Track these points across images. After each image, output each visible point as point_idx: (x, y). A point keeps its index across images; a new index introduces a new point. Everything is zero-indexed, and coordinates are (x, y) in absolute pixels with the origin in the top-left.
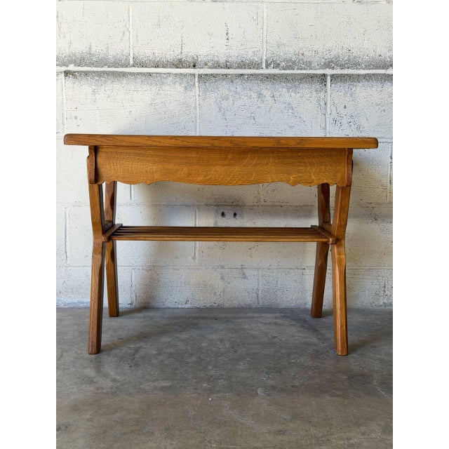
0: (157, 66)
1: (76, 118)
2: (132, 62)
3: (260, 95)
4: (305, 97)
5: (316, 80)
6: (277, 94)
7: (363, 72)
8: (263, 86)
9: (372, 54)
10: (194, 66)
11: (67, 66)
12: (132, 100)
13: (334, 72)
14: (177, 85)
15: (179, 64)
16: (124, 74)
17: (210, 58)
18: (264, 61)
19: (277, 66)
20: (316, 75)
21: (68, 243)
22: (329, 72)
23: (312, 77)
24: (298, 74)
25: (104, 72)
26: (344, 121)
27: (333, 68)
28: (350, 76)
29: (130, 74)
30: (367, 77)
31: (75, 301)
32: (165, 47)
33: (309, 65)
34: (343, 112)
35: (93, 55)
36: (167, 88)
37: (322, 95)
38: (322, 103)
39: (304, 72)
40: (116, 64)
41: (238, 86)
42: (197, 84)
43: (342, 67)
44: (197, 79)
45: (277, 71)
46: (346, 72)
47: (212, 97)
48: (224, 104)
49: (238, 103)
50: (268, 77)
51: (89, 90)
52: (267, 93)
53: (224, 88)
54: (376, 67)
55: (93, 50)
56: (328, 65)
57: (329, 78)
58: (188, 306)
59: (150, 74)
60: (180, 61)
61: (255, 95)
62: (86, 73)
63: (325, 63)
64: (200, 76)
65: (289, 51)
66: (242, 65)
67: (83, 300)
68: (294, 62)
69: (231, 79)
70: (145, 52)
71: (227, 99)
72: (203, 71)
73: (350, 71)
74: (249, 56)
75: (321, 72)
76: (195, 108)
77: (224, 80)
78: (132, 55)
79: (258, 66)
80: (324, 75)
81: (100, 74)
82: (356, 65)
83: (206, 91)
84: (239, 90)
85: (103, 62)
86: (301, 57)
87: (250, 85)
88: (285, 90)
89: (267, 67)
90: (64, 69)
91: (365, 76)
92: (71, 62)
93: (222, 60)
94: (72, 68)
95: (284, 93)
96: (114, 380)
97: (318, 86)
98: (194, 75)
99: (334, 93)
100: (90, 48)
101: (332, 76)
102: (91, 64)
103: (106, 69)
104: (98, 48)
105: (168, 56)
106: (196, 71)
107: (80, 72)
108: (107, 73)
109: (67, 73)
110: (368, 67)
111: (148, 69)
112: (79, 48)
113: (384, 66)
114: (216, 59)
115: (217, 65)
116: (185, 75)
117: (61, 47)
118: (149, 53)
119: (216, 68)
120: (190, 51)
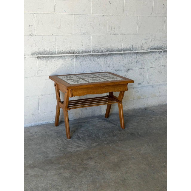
0: (64, 54)
1: (41, 70)
2: (57, 53)
3: (91, 60)
4: (102, 60)
6: (95, 60)
7: (115, 53)
8: (91, 58)
9: (117, 48)
10: (74, 53)
11: (38, 55)
12: (57, 64)
14: (69, 59)
15: (69, 53)
16: (54, 57)
19: (95, 52)
21: (39, 107)
22: (107, 53)
23: (103, 54)
24: (100, 54)
25: (49, 56)
26: (111, 66)
29: (56, 56)
31: (41, 123)
32: (65, 48)
33: (102, 51)
34: (110, 63)
35: (46, 52)
36: (66, 60)
37: (105, 59)
38: (106, 61)
40: (52, 54)
41: (85, 58)
42: (74, 58)
43: (110, 52)
44: (74, 57)
45: (95, 53)
47: (78, 61)
48: (82, 63)
49: (85, 63)
50: (92, 55)
51: (45, 62)
52: (92, 60)
53: (82, 59)
54: (118, 51)
56: (107, 51)
57: (107, 55)
58: (73, 119)
59: (62, 56)
61: (89, 60)
62: (44, 57)
64: (75, 56)
65: (98, 48)
66: (86, 52)
68: (99, 51)
69: (83, 56)
71: (82, 62)
72: (76, 54)
73: (112, 53)
74: (88, 50)
75: (105, 53)
76: (74, 65)
77: (81, 57)
78: (57, 51)
79: (89, 52)
80: (106, 54)
81: (48, 57)
82: (113, 51)
85: (48, 53)
86: (100, 49)
87: (88, 58)
89: (92, 52)
90: (37, 56)
93: (81, 51)
94: (39, 56)
95: (97, 59)
97: (104, 57)
98: (73, 56)
99: (108, 58)
100: (45, 50)
101: (108, 54)
102: (45, 54)
103: (49, 55)
104: (47, 50)
105: (66, 51)
107: (42, 57)
109: (38, 57)
110: (116, 51)
111: (61, 55)
112: (42, 50)
113: (120, 51)
114: (79, 51)
115: (80, 53)
116: (71, 56)
117: (36, 50)
118: (61, 50)
119: (79, 53)
120: (72, 49)
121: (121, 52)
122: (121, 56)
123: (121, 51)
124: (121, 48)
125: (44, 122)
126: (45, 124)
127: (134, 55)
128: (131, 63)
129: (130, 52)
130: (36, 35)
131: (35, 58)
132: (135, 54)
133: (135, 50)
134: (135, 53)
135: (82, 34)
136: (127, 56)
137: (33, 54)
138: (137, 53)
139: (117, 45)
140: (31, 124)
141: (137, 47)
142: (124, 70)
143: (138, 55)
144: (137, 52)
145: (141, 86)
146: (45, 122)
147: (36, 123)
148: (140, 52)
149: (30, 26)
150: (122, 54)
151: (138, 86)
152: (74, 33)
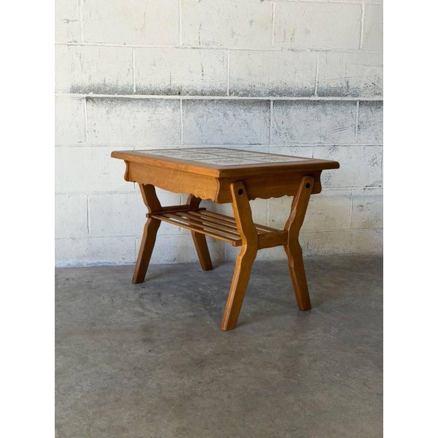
0: (153, 94)
1: (95, 131)
2: (135, 91)
3: (225, 114)
4: (256, 117)
5: (263, 104)
6: (237, 113)
7: (294, 99)
8: (227, 108)
9: (300, 87)
10: (179, 94)
11: (88, 94)
12: (135, 118)
13: (275, 98)
14: (167, 107)
15: (168, 92)
16: (130, 100)
17: (191, 88)
18: (228, 91)
19: (237, 94)
20: (264, 100)
21: (89, 221)
22: (272, 98)
23: (261, 102)
24: (251, 100)
25: (115, 98)
26: (282, 132)
27: (275, 96)
28: (286, 101)
29: (134, 99)
31: (95, 262)
32: (158, 79)
33: (259, 93)
34: (281, 126)
35: (107, 86)
36: (160, 109)
37: (267, 114)
38: (268, 120)
39: (255, 98)
40: (123, 92)
41: (210, 108)
42: (181, 106)
43: (281, 95)
44: (181, 103)
45: (237, 98)
46: (283, 98)
47: (192, 115)
48: (201, 120)
49: (210, 120)
50: (230, 102)
51: (105, 111)
52: (230, 113)
53: (201, 109)
54: (303, 96)
55: (107, 82)
56: (271, 93)
57: (272, 102)
58: (176, 262)
59: (148, 100)
60: (169, 90)
61: (222, 115)
62: (102, 99)
63: (269, 93)
64: (183, 101)
65: (246, 83)
66: (212, 93)
67: (100, 261)
68: (248, 92)
69: (206, 103)
70: (144, 83)
71: (202, 117)
72: (185, 97)
73: (286, 98)
74: (218, 87)
75: (267, 98)
76: (180, 124)
77: (200, 103)
78: (135, 86)
79: (224, 94)
80: (269, 101)
81: (112, 100)
82: (290, 94)
83: (188, 111)
84: (211, 111)
85: (114, 91)
86: (253, 88)
87: (218, 107)
88: (242, 111)
89: (230, 94)
90: (86, 95)
91: (296, 102)
92: (90, 91)
93: (199, 90)
94: (91, 95)
95: (243, 114)
96: (157, 313)
97: (264, 108)
98: (179, 100)
99: (275, 113)
100: (105, 81)
101: (274, 101)
102: (106, 92)
103: (116, 96)
104: (111, 81)
105: (161, 87)
106: (181, 97)
107: (97, 98)
108: (118, 99)
109: (87, 99)
110: (298, 95)
111: (147, 96)
112: (97, 81)
113: (309, 95)
114: (195, 89)
115: (196, 93)
116: (173, 100)
117: (83, 80)
118: (147, 84)
119: (194, 95)
120: (177, 83)
121: (312, 98)
122: (311, 109)
123: (313, 94)
124: (313, 86)
125: (102, 261)
126: (103, 266)
127: (351, 107)
128: (342, 129)
129: (339, 99)
130: (84, 43)
131: (81, 99)
132: (356, 104)
133: (353, 96)
134: (354, 103)
135: (202, 46)
136: (329, 108)
137: (75, 90)
138: (361, 103)
139: (300, 79)
140: (68, 262)
141: (362, 86)
142: (321, 145)
143: (364, 108)
144: (362, 99)
145: (373, 192)
146: (105, 261)
147: (81, 261)
148: (371, 99)
149: (68, 21)
150: (315, 103)
151: (366, 194)
152: (181, 43)
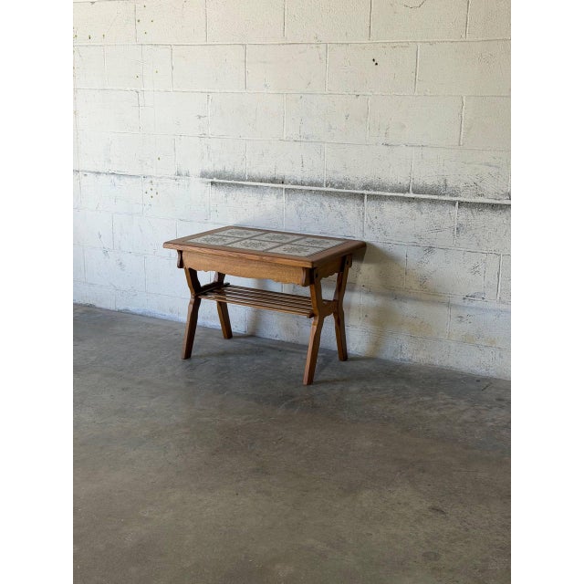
0: (261, 182)
1: (217, 211)
2: (247, 178)
3: (322, 205)
4: (351, 209)
5: (357, 197)
6: (332, 205)
7: (388, 194)
8: (323, 199)
9: (395, 182)
10: (283, 183)
12: (247, 203)
13: (369, 193)
14: (273, 194)
15: (274, 181)
16: (243, 186)
17: (292, 178)
18: (325, 182)
19: (333, 186)
20: (358, 194)
22: (365, 192)
23: (355, 195)
24: (346, 192)
25: (232, 184)
26: (375, 227)
27: (369, 190)
28: (380, 196)
29: (246, 185)
30: (391, 198)
32: (265, 170)
33: (353, 187)
34: (375, 221)
35: (226, 173)
36: (267, 196)
37: (361, 208)
38: (361, 214)
39: (350, 191)
40: (238, 179)
41: (308, 198)
42: (284, 195)
43: (375, 189)
44: (284, 191)
45: (332, 189)
46: (377, 193)
47: (293, 204)
48: (300, 209)
49: (308, 209)
50: (327, 193)
51: (224, 194)
52: (326, 204)
53: (300, 198)
54: (397, 192)
56: (365, 187)
57: (366, 197)
59: (257, 186)
60: (274, 179)
61: (318, 205)
62: (223, 184)
63: (363, 186)
64: (286, 189)
65: (340, 176)
66: (311, 184)
68: (343, 184)
69: (305, 192)
70: (255, 172)
71: (301, 205)
72: (287, 186)
73: (380, 193)
74: (315, 178)
75: (362, 192)
76: (283, 210)
77: (299, 193)
78: (247, 174)
79: (321, 185)
80: (363, 194)
81: (230, 185)
82: (384, 189)
83: (289, 200)
84: (309, 200)
85: (231, 177)
86: (348, 181)
87: (315, 197)
88: (337, 202)
89: (326, 186)
90: (211, 180)
92: (214, 176)
93: (299, 180)
94: (215, 180)
95: (337, 205)
97: (358, 201)
98: (282, 189)
99: (370, 207)
100: (225, 168)
101: (368, 195)
102: (225, 178)
103: (233, 182)
104: (229, 169)
105: (267, 175)
106: (284, 186)
107: (219, 183)
108: (234, 185)
109: (212, 183)
110: (392, 191)
111: (256, 183)
112: (219, 168)
113: (404, 192)
114: (295, 179)
115: (296, 183)
116: (277, 188)
117: (209, 167)
118: (257, 173)
119: (295, 185)
120: (280, 173)
121: (407, 195)
122: (406, 206)
123: (409, 191)
124: (407, 182)
127: (450, 207)
128: (439, 230)
129: (436, 197)
130: (211, 136)
131: (207, 183)
132: (455, 205)
133: (452, 195)
134: (453, 203)
135: (302, 139)
136: (425, 207)
137: (204, 175)
138: (461, 204)
139: (396, 175)
141: (461, 185)
142: (415, 245)
143: (464, 209)
144: (462, 199)
145: (474, 304)
148: (473, 200)
149: (200, 117)
150: (410, 200)
151: (466, 304)
152: (285, 136)
